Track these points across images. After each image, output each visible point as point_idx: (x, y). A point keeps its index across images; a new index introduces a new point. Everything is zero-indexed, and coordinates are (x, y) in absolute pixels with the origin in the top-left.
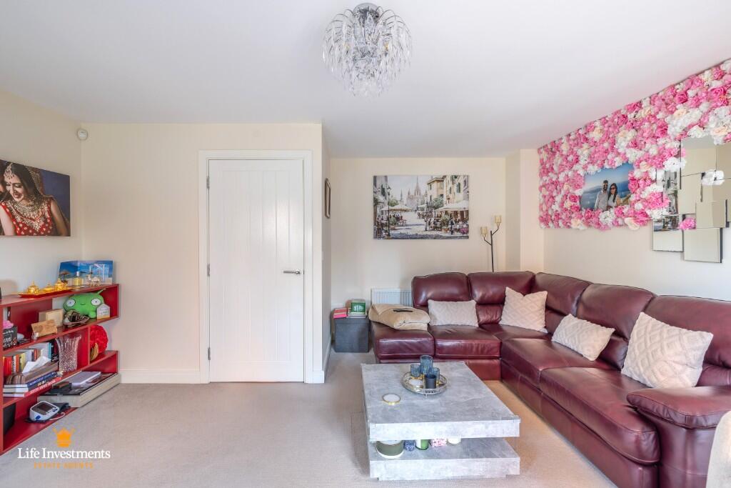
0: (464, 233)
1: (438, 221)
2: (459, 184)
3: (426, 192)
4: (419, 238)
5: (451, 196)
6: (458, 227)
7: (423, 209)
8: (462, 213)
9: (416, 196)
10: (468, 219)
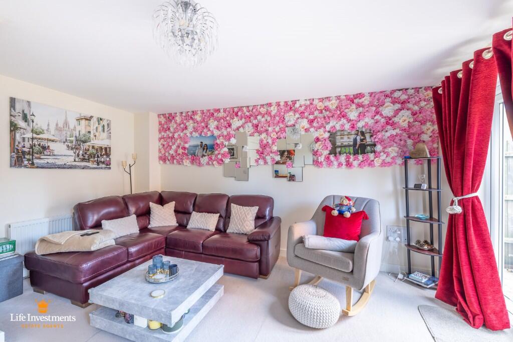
0: (107, 165)
1: (86, 153)
2: (104, 125)
3: (75, 127)
4: (68, 168)
5: (97, 134)
6: (102, 160)
7: (72, 142)
8: (106, 149)
9: (65, 129)
10: (110, 155)
